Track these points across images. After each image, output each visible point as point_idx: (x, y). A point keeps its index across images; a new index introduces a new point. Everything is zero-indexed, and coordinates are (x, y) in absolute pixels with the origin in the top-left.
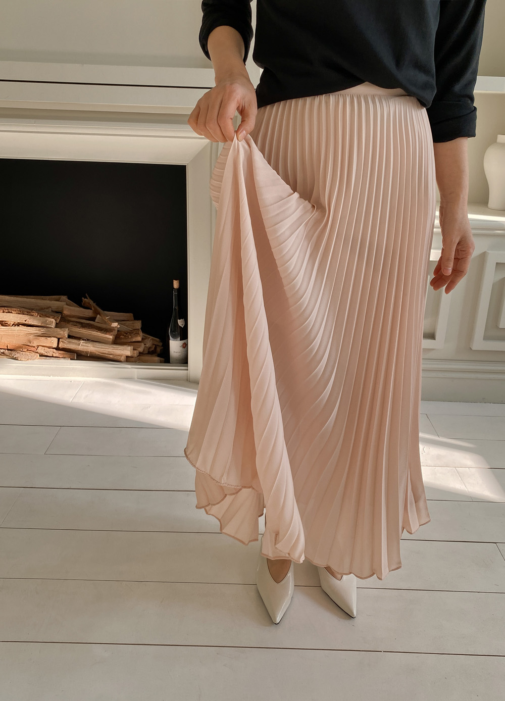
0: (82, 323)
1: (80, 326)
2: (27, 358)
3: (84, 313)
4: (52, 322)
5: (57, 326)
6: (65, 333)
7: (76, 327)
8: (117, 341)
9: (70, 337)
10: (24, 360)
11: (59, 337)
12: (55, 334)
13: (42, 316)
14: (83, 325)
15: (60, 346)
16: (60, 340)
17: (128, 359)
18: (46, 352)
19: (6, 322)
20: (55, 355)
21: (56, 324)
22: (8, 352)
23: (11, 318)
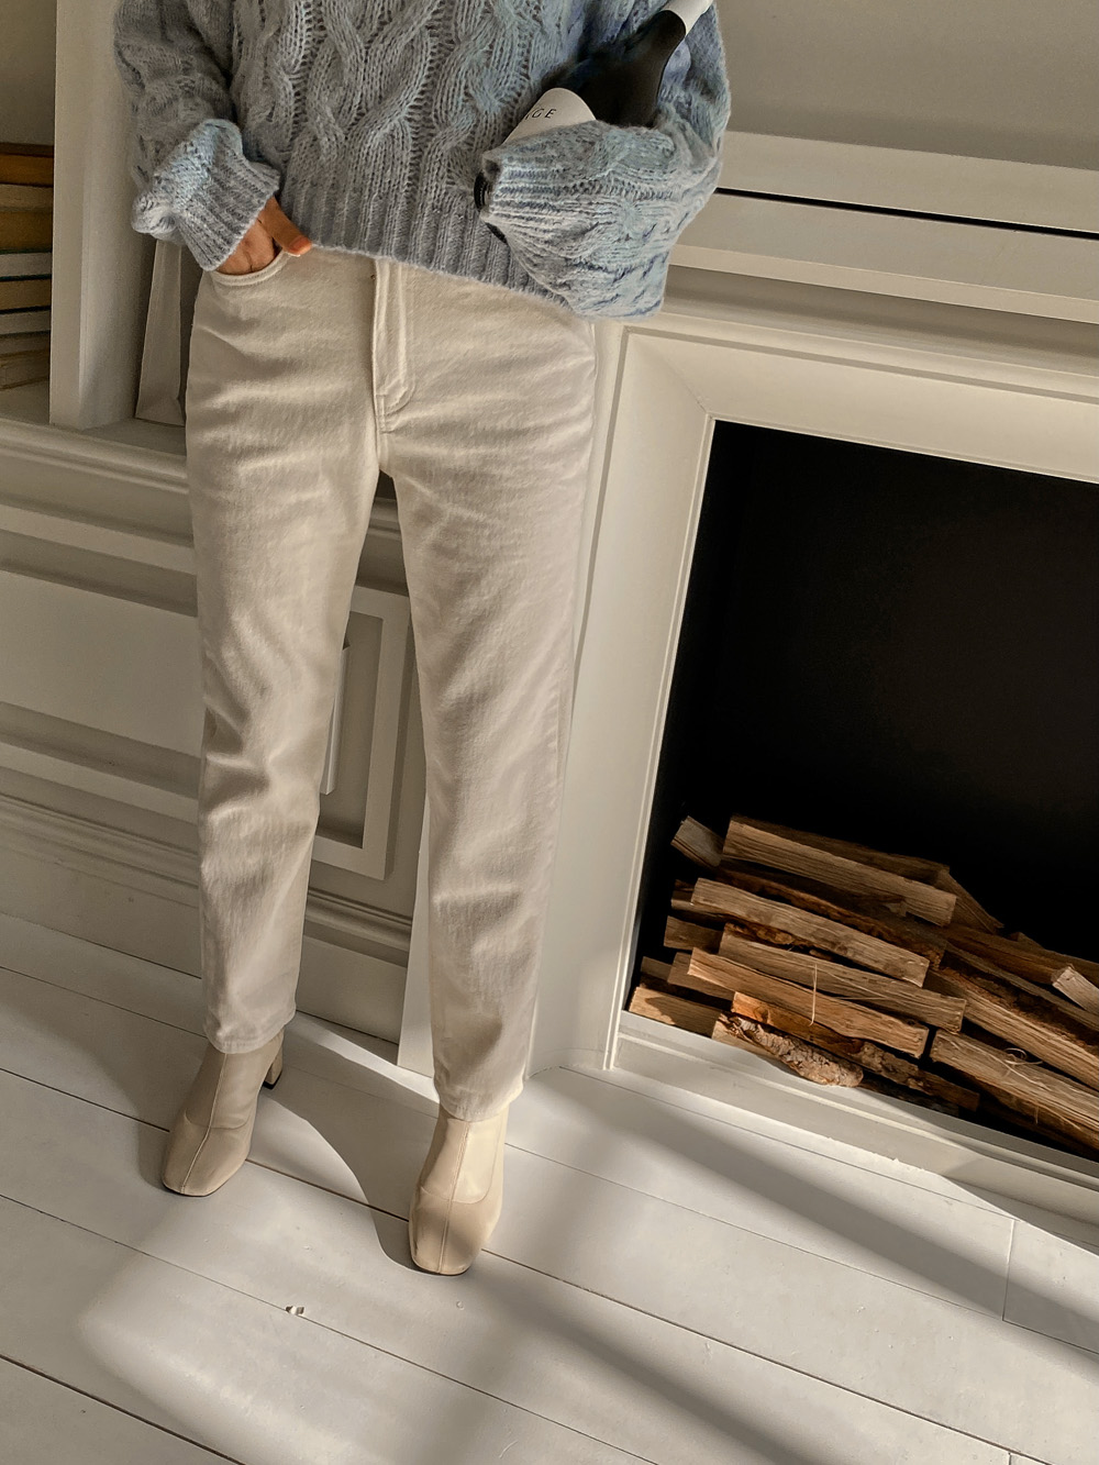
0: (1017, 991)
1: (1011, 998)
2: (829, 1076)
4: (916, 966)
5: (931, 983)
6: (945, 1009)
7: (996, 999)
9: (971, 1030)
10: (817, 1079)
11: (934, 1022)
12: (923, 1013)
13: (886, 935)
14: (1024, 999)
15: (933, 1058)
16: (939, 1035)
18: (887, 1069)
19: (770, 930)
20: (912, 1084)
21: (928, 975)
22: (767, 1039)
23: (788, 920)
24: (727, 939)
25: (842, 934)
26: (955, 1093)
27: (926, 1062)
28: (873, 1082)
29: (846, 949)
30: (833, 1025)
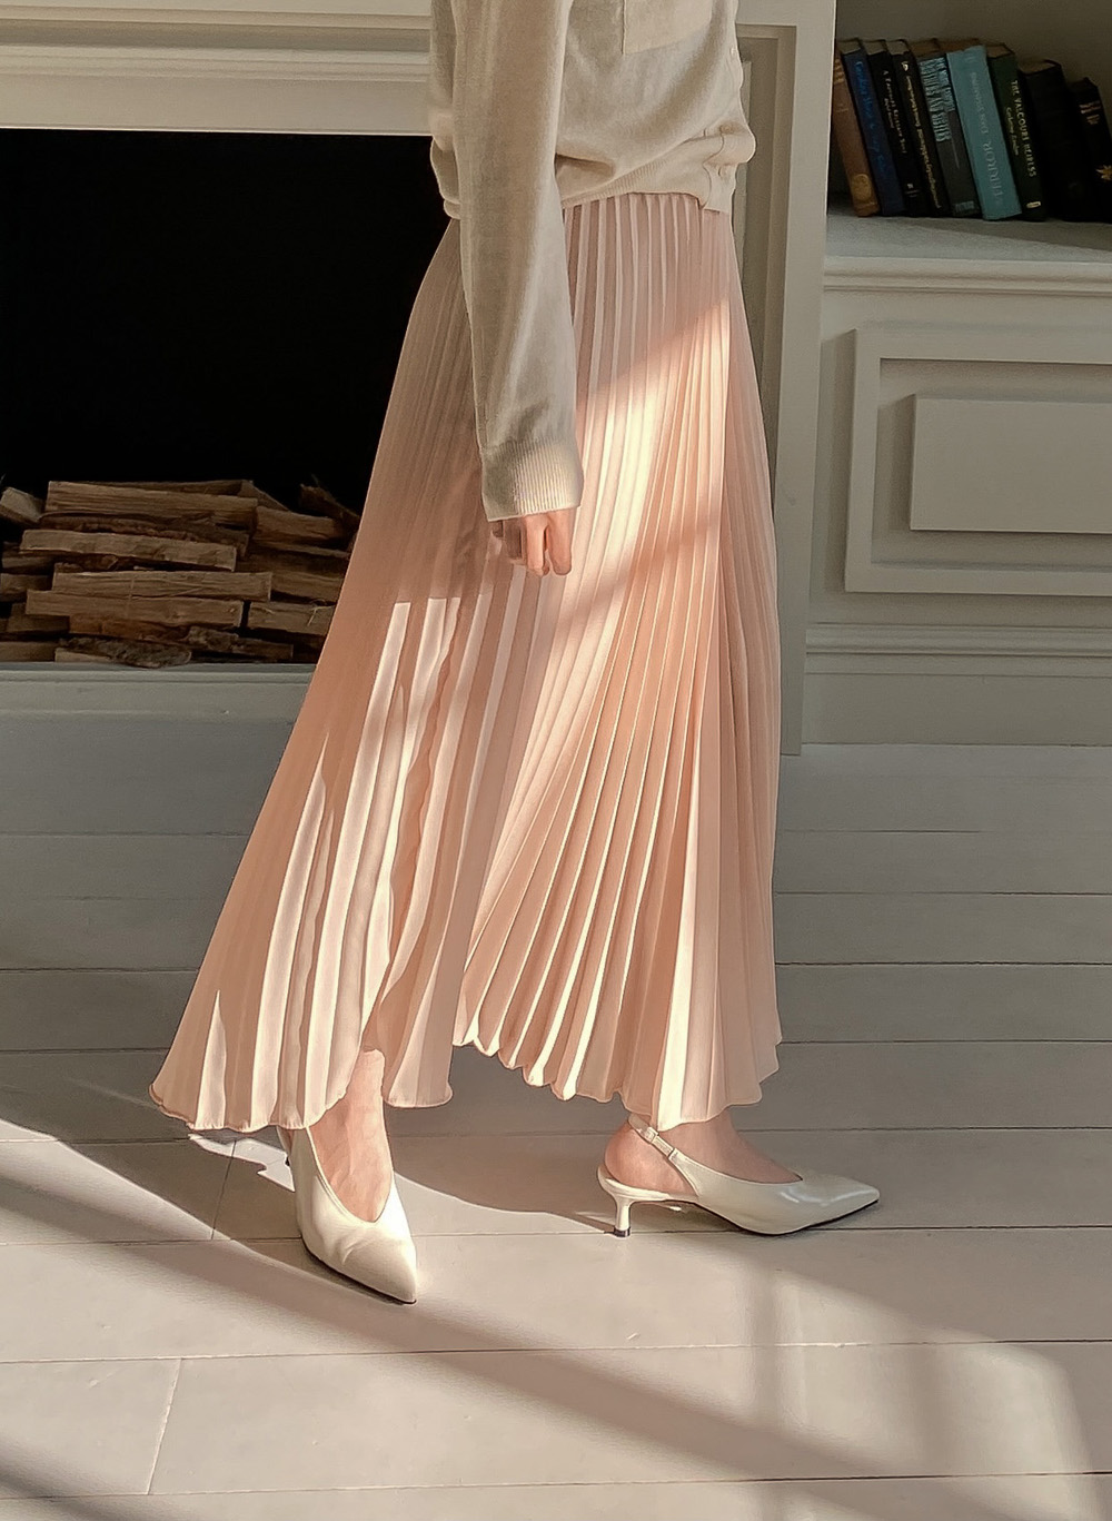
0: (311, 558)
2: (162, 661)
3: (314, 529)
4: (226, 553)
5: (243, 564)
6: (259, 582)
7: (296, 569)
9: (278, 596)
10: (150, 664)
11: (247, 595)
12: (236, 590)
13: (197, 538)
15: (251, 624)
16: (252, 605)
18: (212, 643)
19: (95, 557)
20: (236, 650)
21: (239, 559)
22: (104, 646)
23: (110, 544)
24: (59, 577)
25: (157, 546)
26: (273, 649)
27: (244, 630)
28: (203, 655)
29: (163, 556)
30: (160, 617)
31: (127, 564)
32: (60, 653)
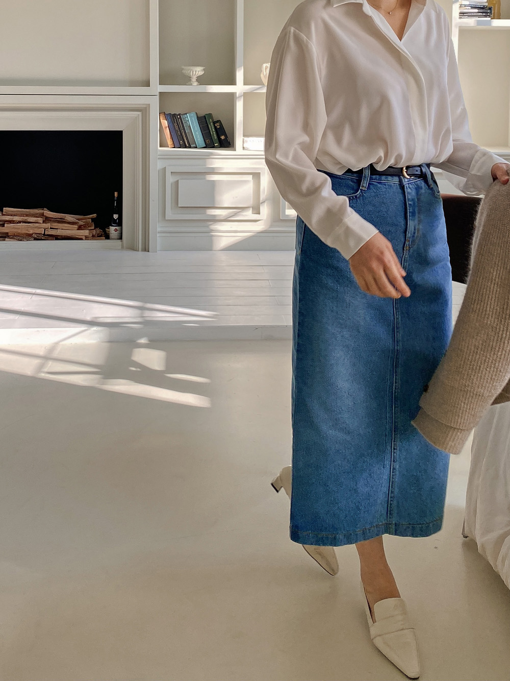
0: (57, 221)
2: (28, 240)
4: (40, 220)
5: (44, 222)
6: (48, 225)
7: (55, 223)
8: (80, 228)
9: (51, 228)
10: (26, 241)
11: (45, 228)
12: (43, 227)
13: (34, 217)
15: (46, 233)
16: (46, 230)
17: (87, 238)
18: (38, 237)
19: (14, 221)
20: (43, 238)
21: (43, 221)
22: (15, 237)
23: (16, 218)
24: (5, 225)
25: (26, 219)
26: (50, 238)
27: (44, 235)
28: (35, 239)
29: (28, 221)
30: (27, 232)
31: (20, 222)
32: (6, 239)
